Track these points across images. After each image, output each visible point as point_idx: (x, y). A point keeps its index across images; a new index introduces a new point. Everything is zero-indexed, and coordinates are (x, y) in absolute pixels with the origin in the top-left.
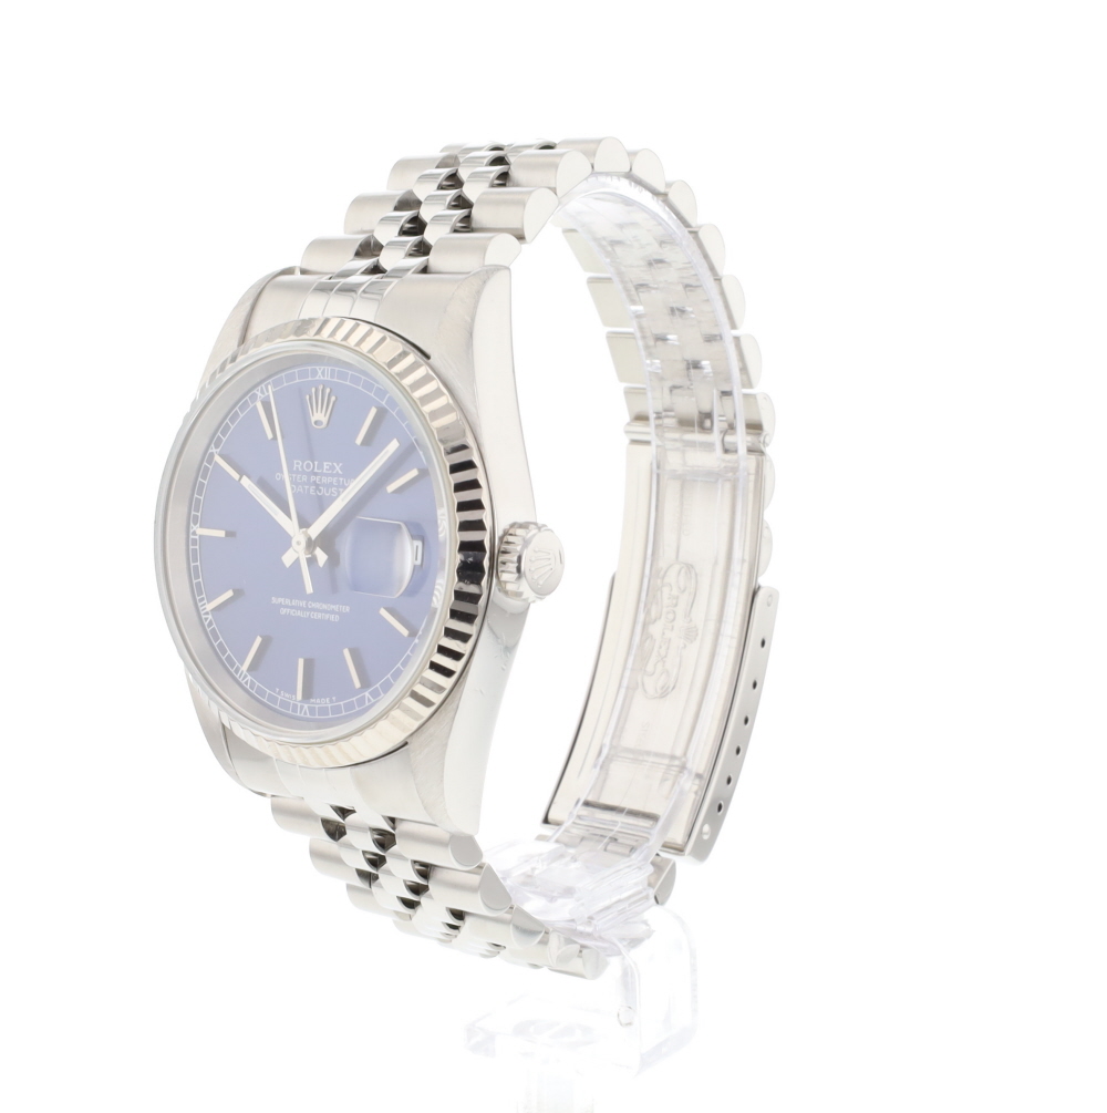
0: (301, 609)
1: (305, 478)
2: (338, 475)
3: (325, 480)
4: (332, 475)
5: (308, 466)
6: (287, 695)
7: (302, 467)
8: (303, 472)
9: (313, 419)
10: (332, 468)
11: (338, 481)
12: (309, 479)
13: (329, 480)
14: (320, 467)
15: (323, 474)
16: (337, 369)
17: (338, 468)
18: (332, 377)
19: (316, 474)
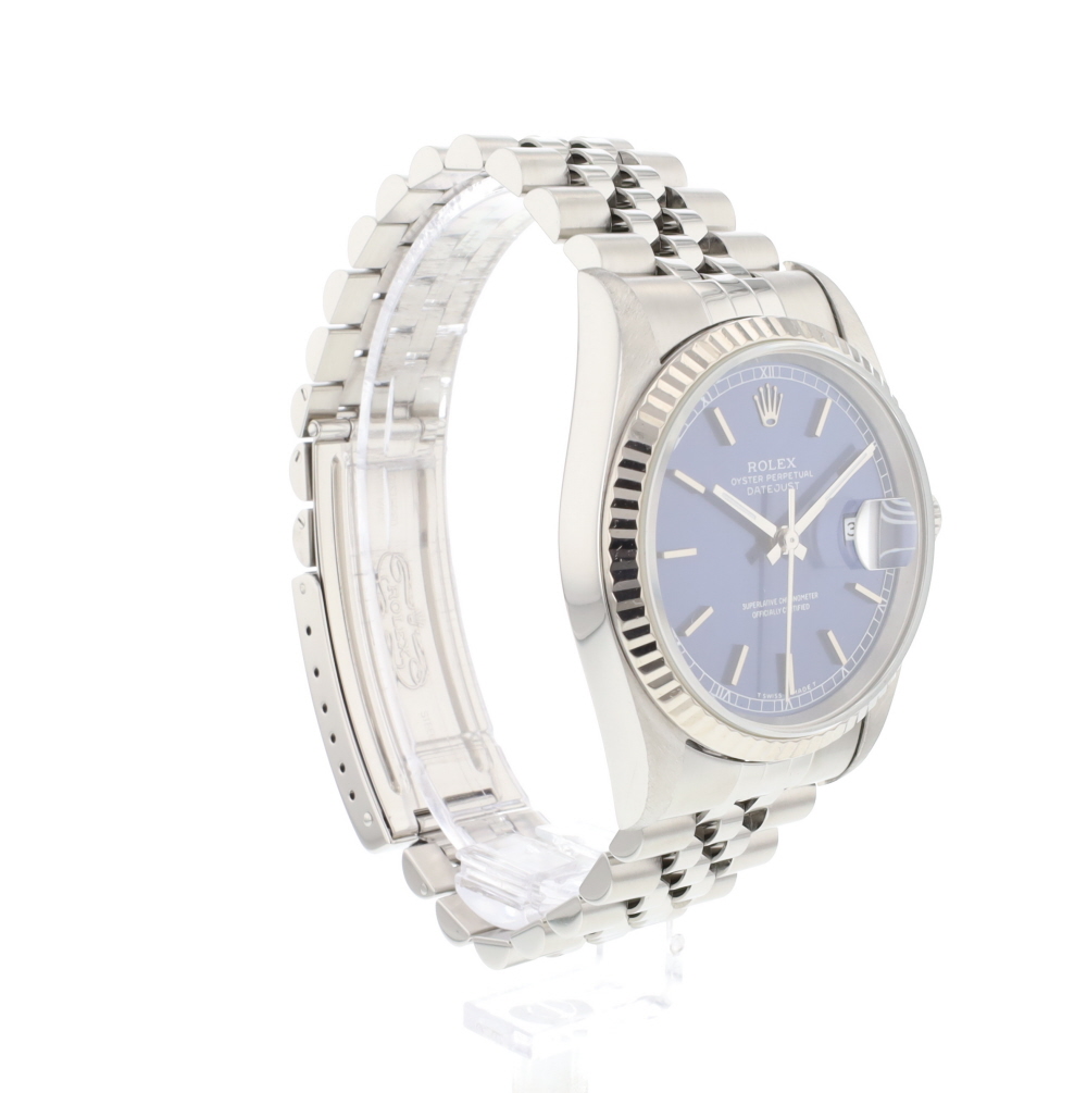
0: (773, 607)
1: (761, 478)
2: (792, 469)
3: (780, 476)
4: (787, 470)
5: (763, 466)
6: (769, 696)
7: (757, 468)
8: (759, 473)
9: (765, 419)
10: (786, 463)
11: (793, 475)
12: (765, 478)
13: (785, 475)
14: (775, 464)
15: (777, 471)
16: (780, 367)
17: (791, 463)
18: (776, 374)
19: (772, 472)
